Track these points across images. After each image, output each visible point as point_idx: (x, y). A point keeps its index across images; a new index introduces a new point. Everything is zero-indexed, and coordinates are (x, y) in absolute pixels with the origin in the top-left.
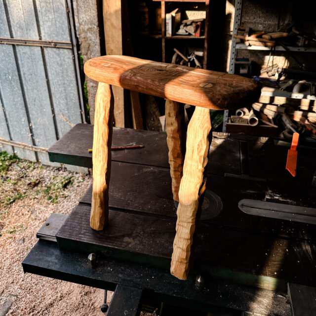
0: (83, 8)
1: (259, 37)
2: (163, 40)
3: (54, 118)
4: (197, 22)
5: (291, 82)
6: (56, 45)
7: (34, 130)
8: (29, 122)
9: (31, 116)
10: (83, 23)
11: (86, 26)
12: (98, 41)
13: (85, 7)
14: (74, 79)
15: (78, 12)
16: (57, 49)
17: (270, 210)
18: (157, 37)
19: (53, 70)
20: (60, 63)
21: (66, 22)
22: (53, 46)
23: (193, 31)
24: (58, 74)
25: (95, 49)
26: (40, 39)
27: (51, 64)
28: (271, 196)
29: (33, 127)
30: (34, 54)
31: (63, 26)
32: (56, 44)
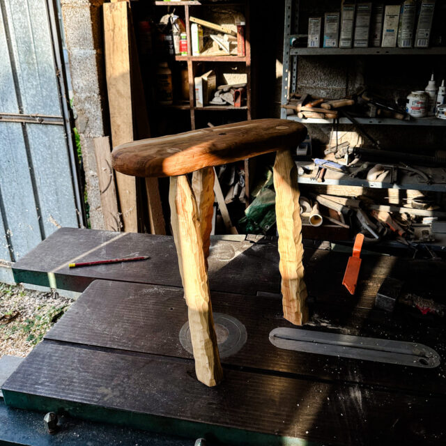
0: (78, 70)
1: (317, 107)
2: (192, 112)
3: (40, 220)
4: (237, 88)
5: (365, 166)
6: (42, 121)
7: (12, 240)
8: (6, 228)
9: (8, 219)
10: (79, 91)
11: (83, 95)
12: (99, 113)
13: (80, 70)
14: (67, 166)
15: (71, 76)
16: (44, 126)
17: (312, 342)
18: (184, 108)
19: (38, 154)
20: (47, 145)
21: (56, 88)
22: (38, 122)
23: (232, 99)
24: (45, 160)
25: (95, 124)
26: (21, 113)
27: (36, 146)
28: (316, 322)
29: (12, 235)
30: (12, 133)
31: (52, 94)
32: (42, 119)
